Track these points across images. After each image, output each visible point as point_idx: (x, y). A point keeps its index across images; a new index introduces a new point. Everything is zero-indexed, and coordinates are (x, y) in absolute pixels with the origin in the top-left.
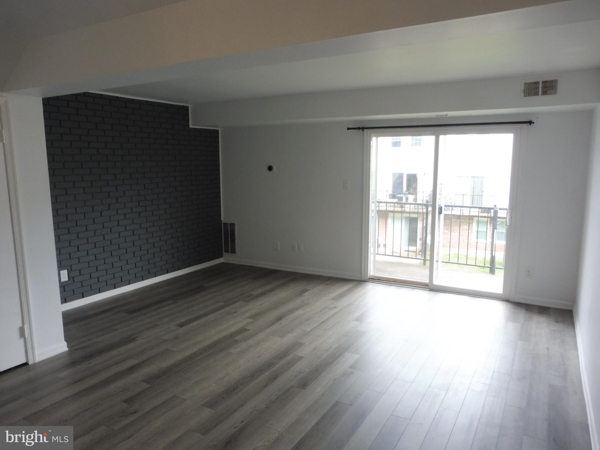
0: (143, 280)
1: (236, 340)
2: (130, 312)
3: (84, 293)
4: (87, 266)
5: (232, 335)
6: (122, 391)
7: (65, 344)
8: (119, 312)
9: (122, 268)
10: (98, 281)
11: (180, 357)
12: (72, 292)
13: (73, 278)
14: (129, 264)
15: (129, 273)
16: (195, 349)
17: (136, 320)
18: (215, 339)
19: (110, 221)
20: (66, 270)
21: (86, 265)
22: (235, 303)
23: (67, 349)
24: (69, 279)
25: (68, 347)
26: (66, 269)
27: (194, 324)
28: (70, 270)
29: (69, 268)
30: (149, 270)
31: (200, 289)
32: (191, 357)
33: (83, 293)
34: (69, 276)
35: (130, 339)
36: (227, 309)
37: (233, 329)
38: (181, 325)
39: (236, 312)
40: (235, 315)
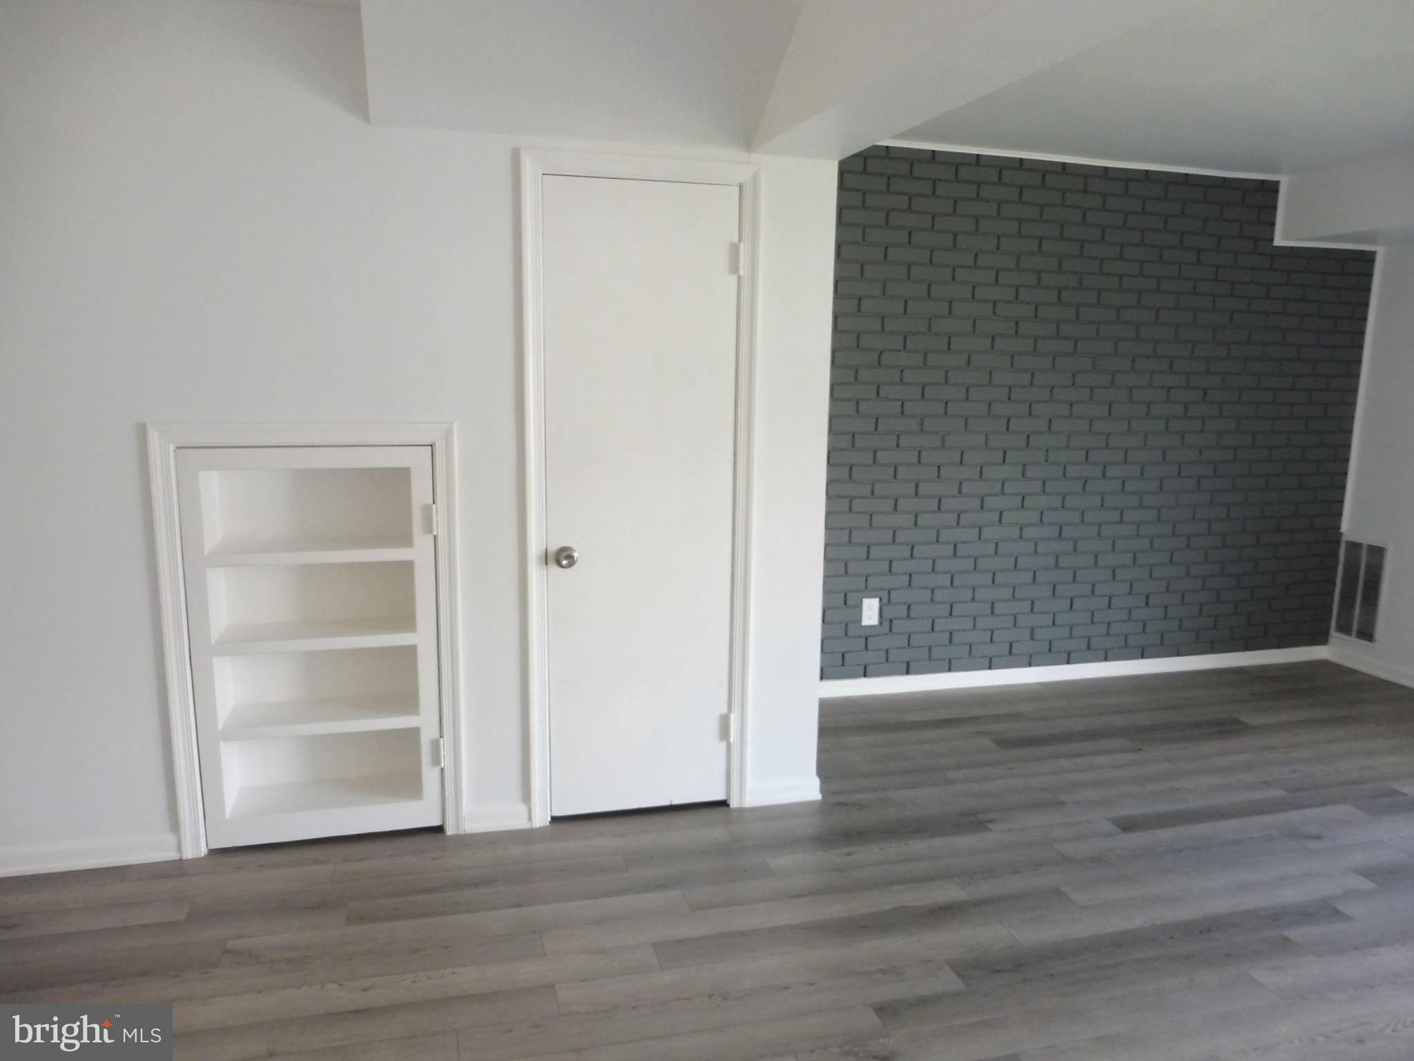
0: (1068, 663)
1: (1287, 940)
2: (1007, 743)
3: (912, 664)
4: (928, 599)
5: (1278, 917)
6: (884, 972)
7: (816, 782)
8: (978, 733)
9: (1015, 620)
10: (951, 640)
11: (1083, 927)
12: (883, 654)
13: (891, 621)
14: (1037, 613)
15: (1032, 638)
16: (1137, 920)
17: (1012, 769)
18: (1218, 906)
19: (1003, 493)
20: (878, 600)
21: (926, 595)
22: (1323, 804)
23: (817, 796)
24: (881, 623)
25: (822, 791)
26: (876, 597)
27: (1166, 835)
28: (885, 600)
29: (885, 595)
30: (1089, 638)
31: (1227, 728)
32: (1116, 943)
33: (908, 664)
34: (881, 616)
35: (972, 822)
36: (1293, 816)
37: (1290, 895)
38: (1127, 826)
39: (1318, 837)
40: (1313, 845)
